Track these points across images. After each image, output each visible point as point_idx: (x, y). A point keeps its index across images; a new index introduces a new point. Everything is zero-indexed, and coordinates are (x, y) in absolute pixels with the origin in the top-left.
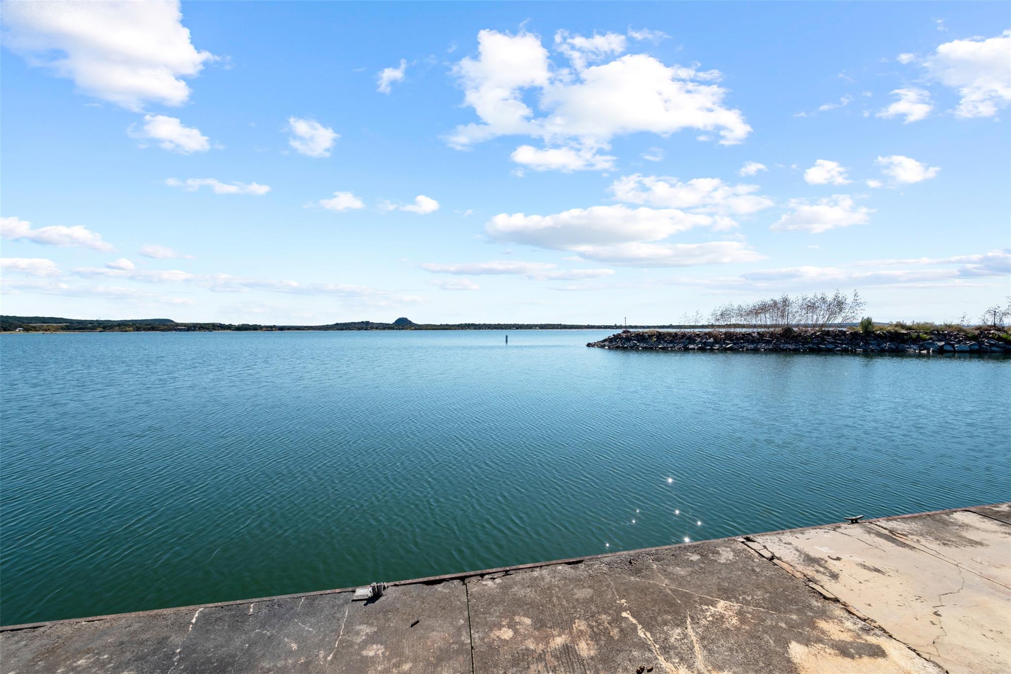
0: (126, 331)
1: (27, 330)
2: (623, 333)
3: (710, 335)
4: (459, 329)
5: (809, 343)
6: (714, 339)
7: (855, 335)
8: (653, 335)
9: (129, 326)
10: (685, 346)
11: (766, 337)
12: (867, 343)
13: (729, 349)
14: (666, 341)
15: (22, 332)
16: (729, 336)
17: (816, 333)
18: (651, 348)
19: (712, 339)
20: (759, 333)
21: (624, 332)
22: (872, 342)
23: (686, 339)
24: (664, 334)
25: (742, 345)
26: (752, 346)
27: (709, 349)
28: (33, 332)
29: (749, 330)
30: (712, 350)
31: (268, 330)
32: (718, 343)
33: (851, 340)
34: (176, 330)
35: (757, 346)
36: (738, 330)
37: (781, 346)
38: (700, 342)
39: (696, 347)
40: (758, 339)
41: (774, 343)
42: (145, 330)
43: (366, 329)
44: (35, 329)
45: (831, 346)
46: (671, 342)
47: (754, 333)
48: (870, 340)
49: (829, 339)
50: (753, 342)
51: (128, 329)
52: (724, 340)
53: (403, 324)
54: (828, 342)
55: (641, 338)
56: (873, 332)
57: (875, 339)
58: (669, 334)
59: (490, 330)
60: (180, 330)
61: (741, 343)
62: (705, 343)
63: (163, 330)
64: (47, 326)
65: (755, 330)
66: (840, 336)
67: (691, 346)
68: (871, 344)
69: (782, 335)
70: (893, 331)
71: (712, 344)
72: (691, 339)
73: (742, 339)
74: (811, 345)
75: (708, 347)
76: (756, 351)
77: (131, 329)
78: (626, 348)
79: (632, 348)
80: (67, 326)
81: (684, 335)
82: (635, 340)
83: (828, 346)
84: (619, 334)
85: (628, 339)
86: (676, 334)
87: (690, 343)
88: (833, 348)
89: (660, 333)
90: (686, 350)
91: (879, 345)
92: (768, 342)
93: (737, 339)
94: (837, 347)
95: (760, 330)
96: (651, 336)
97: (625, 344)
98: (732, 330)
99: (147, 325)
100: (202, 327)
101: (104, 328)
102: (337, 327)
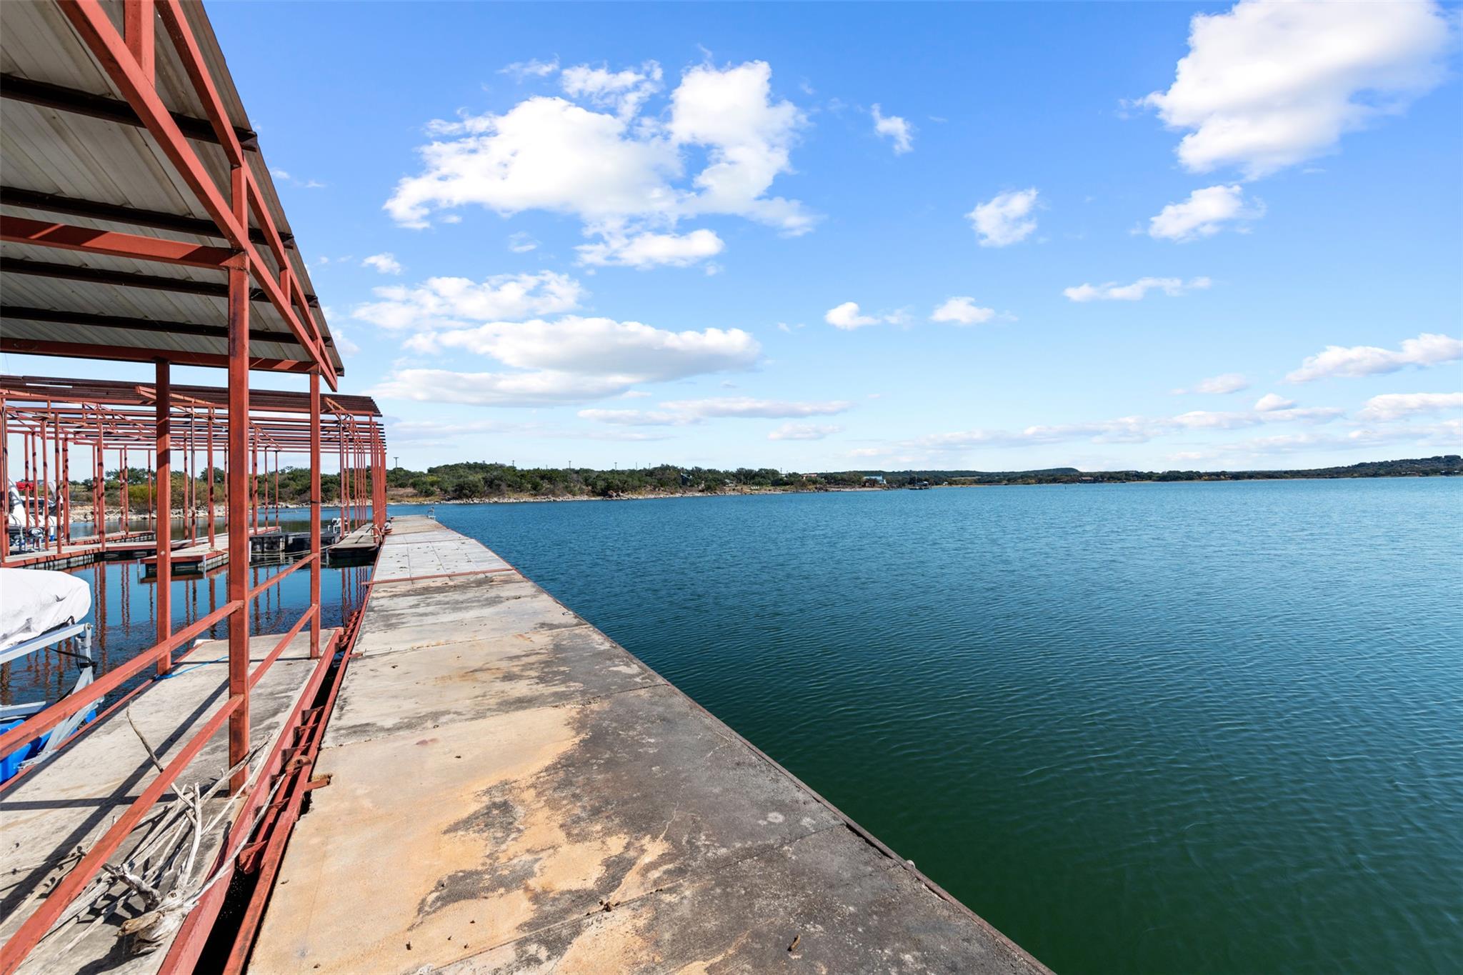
0: (1028, 484)
1: (950, 484)
15: (947, 486)
34: (1080, 482)
42: (1047, 482)
44: (956, 483)
51: (1030, 481)
60: (1085, 481)
63: (1066, 482)
77: (1034, 481)
99: (1049, 476)
100: (1113, 478)
101: (1009, 480)
102: (1363, 470)
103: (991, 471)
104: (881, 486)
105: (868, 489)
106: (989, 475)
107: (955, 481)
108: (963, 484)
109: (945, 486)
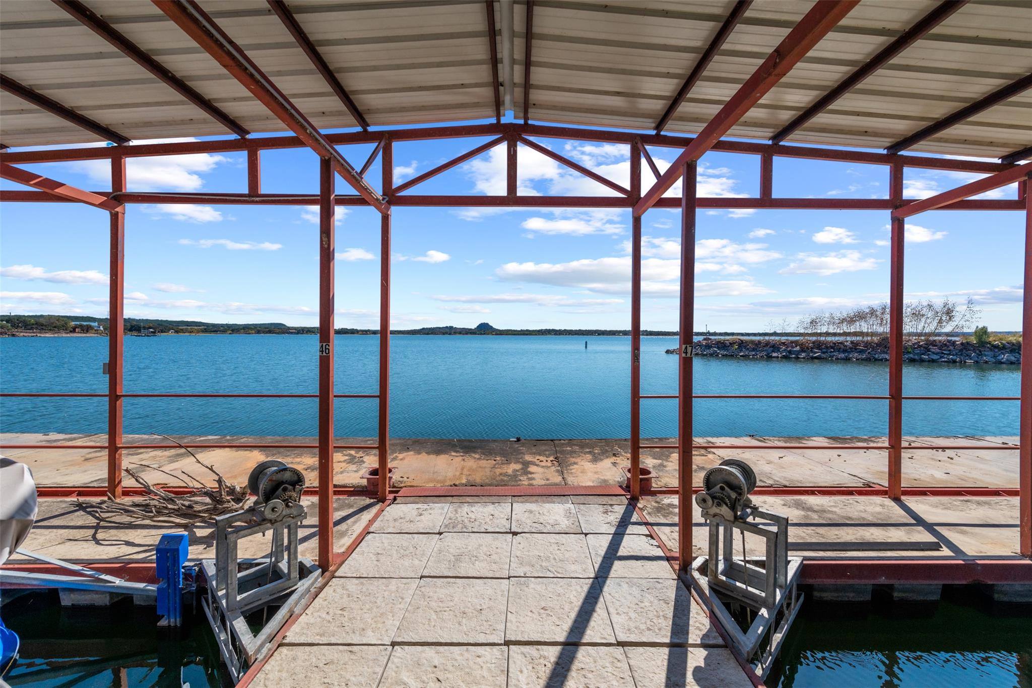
0: (249, 334)
1: (177, 332)
2: (703, 340)
3: (796, 343)
4: (539, 334)
5: (910, 353)
6: (801, 347)
7: (966, 346)
8: (734, 343)
9: (251, 329)
10: (768, 354)
11: (860, 346)
12: (980, 354)
13: (816, 358)
14: (748, 349)
15: (173, 334)
16: (818, 345)
17: (919, 342)
18: (732, 356)
19: (798, 347)
20: (852, 342)
21: (705, 339)
22: (986, 353)
23: (770, 347)
24: (746, 342)
25: (832, 354)
26: (843, 356)
27: (794, 358)
28: (182, 334)
29: (841, 339)
30: (797, 358)
31: (364, 334)
32: (804, 352)
33: (961, 351)
34: (288, 333)
35: (848, 355)
36: (829, 339)
37: (877, 356)
38: (785, 350)
39: (780, 356)
40: (851, 348)
41: (869, 353)
42: (264, 332)
43: (450, 334)
44: (183, 331)
45: (935, 357)
46: (754, 350)
47: (847, 341)
48: (985, 351)
49: (934, 349)
50: (845, 351)
51: (251, 332)
52: (812, 348)
53: (484, 329)
54: (933, 353)
55: (722, 345)
56: (989, 343)
57: (991, 350)
58: (752, 342)
59: (570, 336)
60: (292, 333)
61: (831, 352)
62: (790, 352)
63: (278, 333)
64: (191, 329)
65: (849, 338)
66: (948, 347)
67: (774, 355)
68: (986, 356)
69: (879, 345)
70: (1014, 341)
71: (798, 353)
72: (775, 347)
73: (832, 347)
74: (911, 356)
75: (793, 356)
76: (847, 360)
77: (253, 332)
78: (706, 355)
79: (711, 355)
80: (205, 329)
81: (767, 344)
82: (715, 347)
83: (932, 357)
84: (700, 342)
85: (708, 346)
86: (759, 342)
87: (773, 351)
88: (938, 359)
89: (742, 341)
90: (769, 358)
91: (995, 357)
92: (861, 352)
93: (827, 348)
94: (942, 357)
95: (854, 339)
96: (732, 344)
97: (705, 351)
98: (823, 339)
99: (266, 328)
100: (309, 331)
101: (233, 330)
102: (424, 331)
103: (216, 323)
104: (97, 332)
105: (80, 335)
106: (214, 325)
107: (182, 330)
108: (191, 332)
109: (171, 333)
